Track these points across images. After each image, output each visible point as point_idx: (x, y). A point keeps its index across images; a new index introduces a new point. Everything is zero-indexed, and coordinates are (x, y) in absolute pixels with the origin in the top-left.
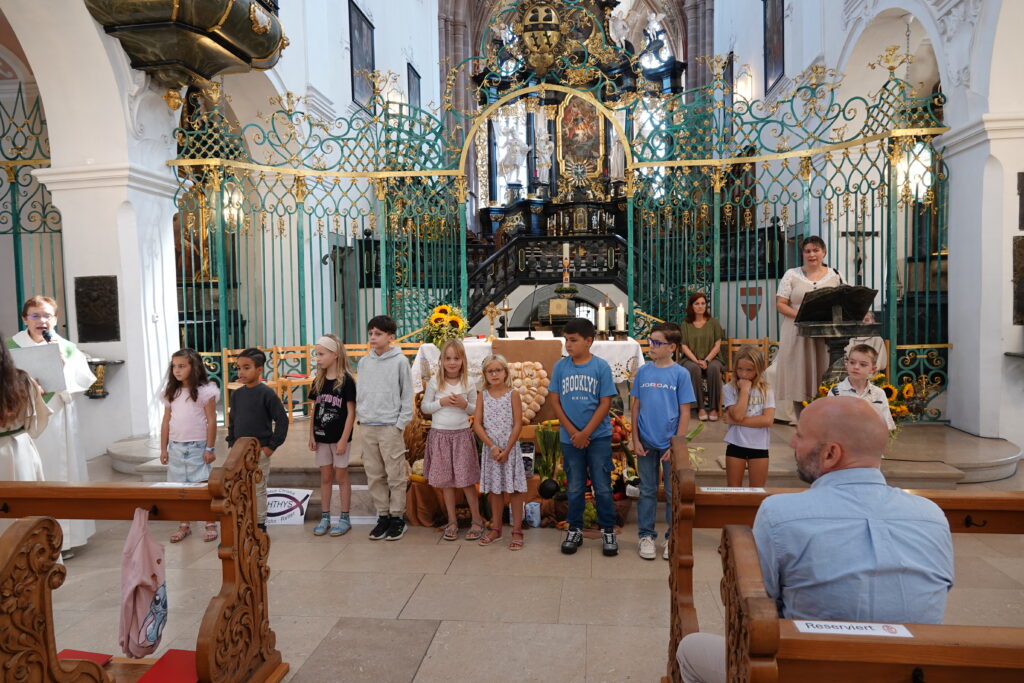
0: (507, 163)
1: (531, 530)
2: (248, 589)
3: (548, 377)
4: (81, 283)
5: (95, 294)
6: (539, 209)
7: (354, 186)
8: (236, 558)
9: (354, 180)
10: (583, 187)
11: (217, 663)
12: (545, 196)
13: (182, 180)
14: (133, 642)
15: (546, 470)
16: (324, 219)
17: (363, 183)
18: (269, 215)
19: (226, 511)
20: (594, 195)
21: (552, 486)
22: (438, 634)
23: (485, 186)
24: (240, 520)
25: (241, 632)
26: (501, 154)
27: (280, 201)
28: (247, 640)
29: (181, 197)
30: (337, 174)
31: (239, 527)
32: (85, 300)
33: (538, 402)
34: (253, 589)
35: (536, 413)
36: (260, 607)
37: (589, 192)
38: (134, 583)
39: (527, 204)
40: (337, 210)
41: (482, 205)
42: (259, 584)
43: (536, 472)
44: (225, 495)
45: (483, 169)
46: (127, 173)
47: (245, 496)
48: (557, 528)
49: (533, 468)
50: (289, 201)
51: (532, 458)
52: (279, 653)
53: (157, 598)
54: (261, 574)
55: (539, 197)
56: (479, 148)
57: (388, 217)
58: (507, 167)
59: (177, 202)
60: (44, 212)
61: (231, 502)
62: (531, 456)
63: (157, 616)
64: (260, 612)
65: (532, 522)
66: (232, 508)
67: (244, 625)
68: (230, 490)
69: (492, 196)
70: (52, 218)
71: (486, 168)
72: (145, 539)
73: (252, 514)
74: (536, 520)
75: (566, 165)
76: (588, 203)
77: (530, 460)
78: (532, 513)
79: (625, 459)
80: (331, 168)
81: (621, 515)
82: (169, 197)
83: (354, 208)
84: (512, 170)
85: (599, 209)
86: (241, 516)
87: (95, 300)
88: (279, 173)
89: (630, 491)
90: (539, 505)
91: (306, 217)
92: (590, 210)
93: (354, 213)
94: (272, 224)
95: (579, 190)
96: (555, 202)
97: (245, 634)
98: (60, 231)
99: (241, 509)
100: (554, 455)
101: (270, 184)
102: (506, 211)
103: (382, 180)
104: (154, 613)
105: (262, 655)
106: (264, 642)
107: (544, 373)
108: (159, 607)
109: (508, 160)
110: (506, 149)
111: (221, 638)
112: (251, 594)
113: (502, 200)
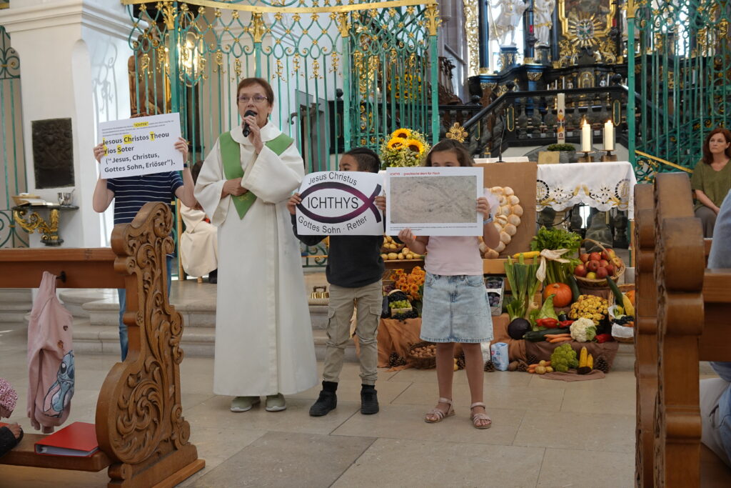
0: (500, 24)
1: (496, 373)
2: (156, 364)
3: (520, 204)
4: (39, 127)
5: (51, 137)
6: (537, 75)
7: (315, 23)
8: (142, 326)
9: (315, 17)
10: (589, 48)
11: (118, 432)
12: (545, 60)
13: (136, 20)
14: (39, 410)
15: (516, 307)
16: (283, 60)
17: (324, 19)
18: (225, 56)
19: (131, 271)
20: (603, 57)
21: (523, 326)
22: (371, 448)
23: (476, 51)
24: (146, 286)
25: (147, 408)
26: (494, 13)
27: (237, 41)
28: (155, 419)
29: (136, 39)
30: (297, 10)
31: (145, 293)
32: (41, 145)
33: (508, 231)
34: (163, 367)
35: (506, 245)
36: (171, 390)
37: (597, 53)
38: (39, 346)
39: (524, 69)
40: (297, 50)
41: (472, 73)
42: (170, 363)
43: (505, 310)
44: (128, 252)
45: (473, 33)
46: (80, 9)
47: (153, 262)
48: (528, 372)
49: (500, 304)
50: (246, 41)
51: (500, 293)
52: (194, 447)
53: (64, 366)
54: (172, 355)
55: (538, 62)
56: (469, 8)
57: (352, 56)
58: (499, 29)
59: (132, 45)
60: (4, 58)
61: (136, 263)
62: (499, 291)
63: (63, 385)
64: (171, 394)
65: (498, 365)
66: (137, 269)
67: (152, 402)
68: (135, 250)
69: (483, 63)
70: (12, 64)
71: (475, 31)
72: (51, 304)
73: (162, 285)
74: (504, 362)
75: (569, 23)
76: (595, 66)
77: (497, 295)
78: (498, 354)
79: (611, 296)
80: (290, 4)
81: (605, 358)
82: (124, 38)
83: (315, 47)
84: (505, 32)
85: (608, 72)
86: (148, 283)
87: (50, 144)
88: (236, 11)
89: (617, 331)
90: (507, 345)
91: (264, 58)
92: (598, 73)
93: (315, 52)
94: (229, 65)
95: (585, 52)
96: (556, 67)
97: (152, 410)
98: (19, 77)
99: (148, 275)
100: (527, 293)
101: (227, 24)
102: (498, 79)
103: (345, 14)
104: (60, 382)
105: (173, 442)
106: (175, 428)
107: (515, 199)
108: (66, 376)
109: (501, 21)
110: (499, 8)
111: (123, 406)
112: (160, 371)
113: (495, 66)
